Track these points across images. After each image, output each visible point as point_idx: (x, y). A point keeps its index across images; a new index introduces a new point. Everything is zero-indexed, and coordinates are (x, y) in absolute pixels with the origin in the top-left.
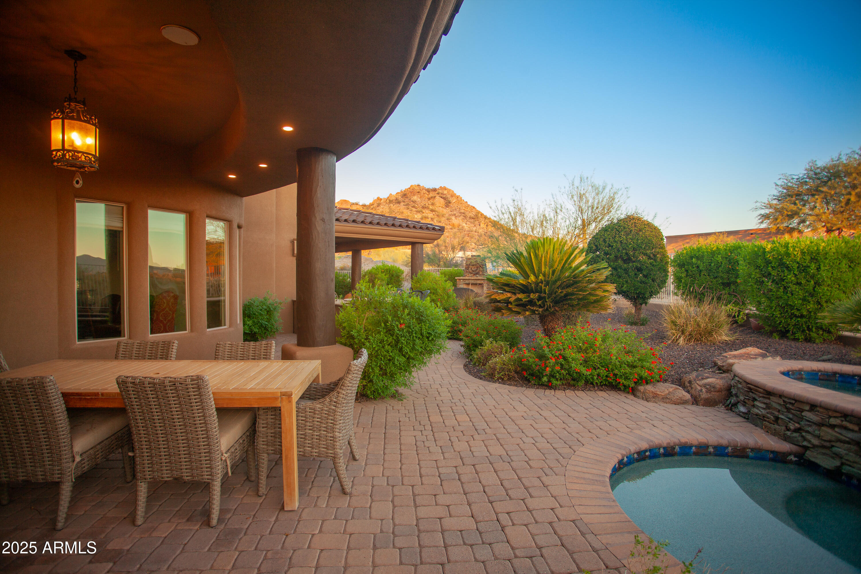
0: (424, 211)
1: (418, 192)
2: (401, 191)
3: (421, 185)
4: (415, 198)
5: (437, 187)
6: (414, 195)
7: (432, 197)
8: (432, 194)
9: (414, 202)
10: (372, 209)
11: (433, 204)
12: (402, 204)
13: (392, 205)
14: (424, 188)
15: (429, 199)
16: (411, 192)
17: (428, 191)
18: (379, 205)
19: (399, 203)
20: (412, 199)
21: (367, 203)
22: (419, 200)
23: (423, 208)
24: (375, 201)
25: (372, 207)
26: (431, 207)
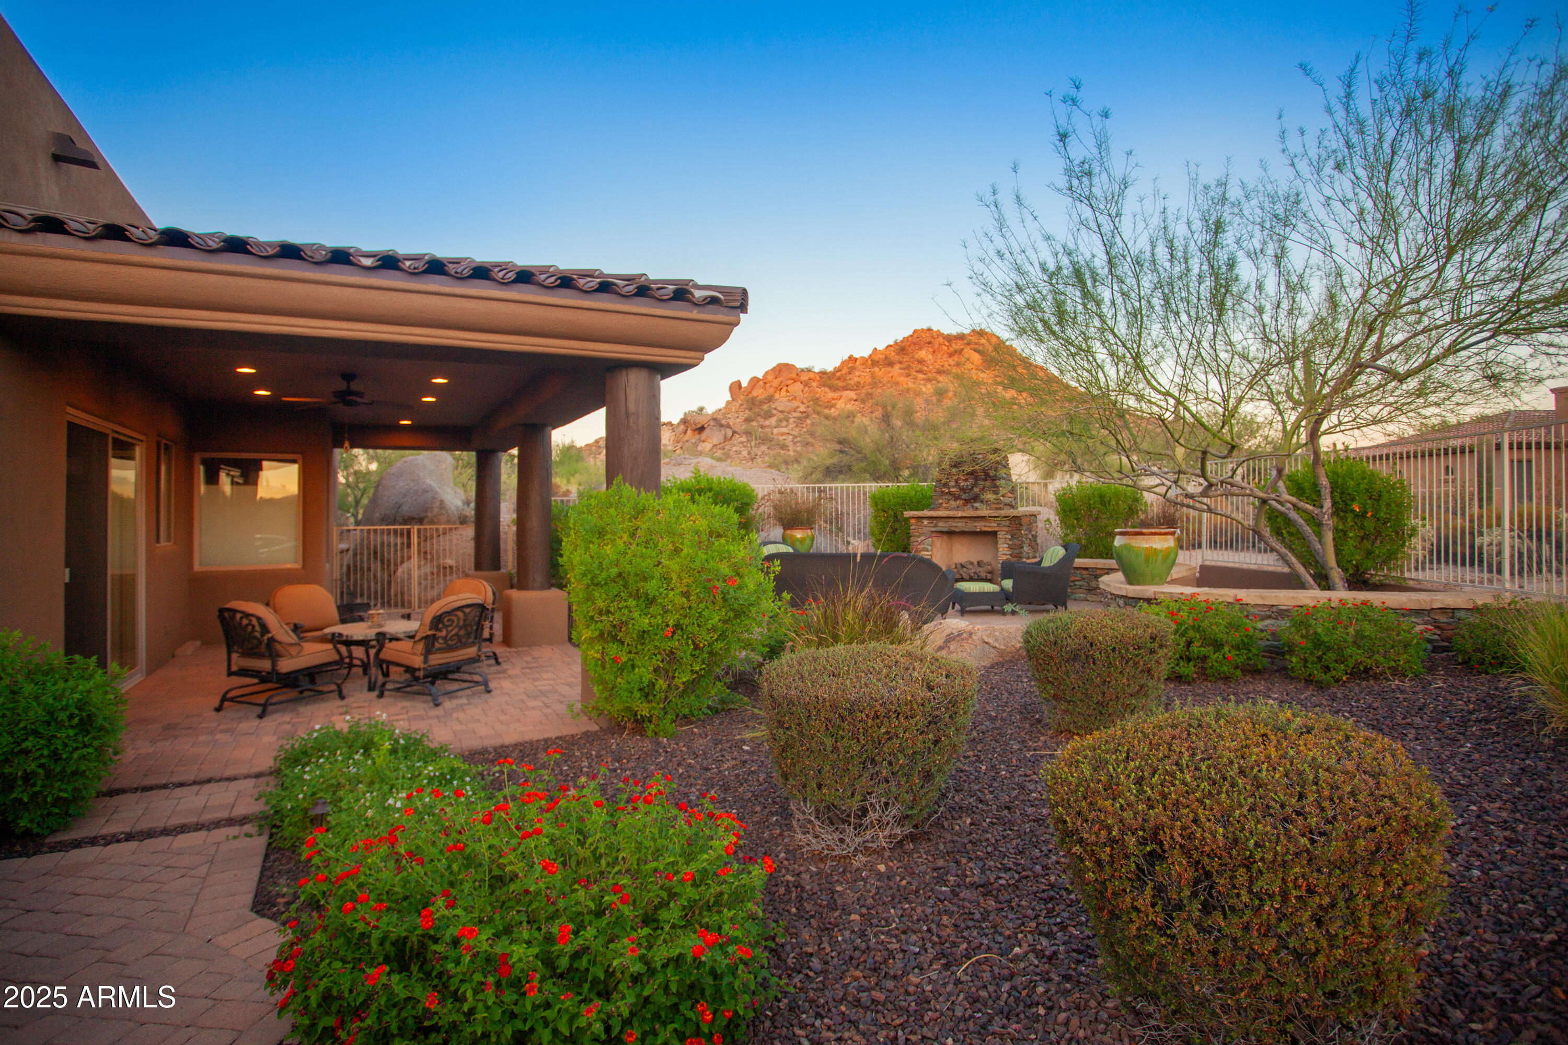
0: (940, 379)
1: (929, 343)
2: (896, 343)
3: (935, 329)
4: (922, 354)
5: (966, 332)
6: (920, 349)
7: (956, 352)
8: (956, 346)
9: (921, 362)
10: (839, 379)
11: (958, 365)
12: (897, 366)
13: (876, 369)
14: (939, 334)
15: (951, 355)
16: (915, 344)
17: (949, 338)
18: (851, 370)
19: (891, 364)
20: (917, 356)
21: (830, 369)
22: (930, 357)
23: (939, 372)
24: (843, 363)
25: (838, 374)
26: (954, 370)
